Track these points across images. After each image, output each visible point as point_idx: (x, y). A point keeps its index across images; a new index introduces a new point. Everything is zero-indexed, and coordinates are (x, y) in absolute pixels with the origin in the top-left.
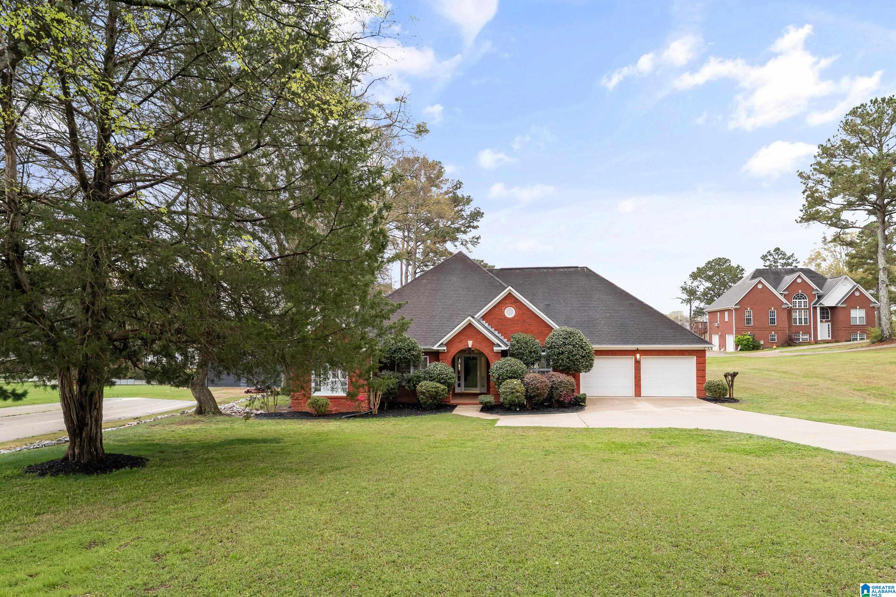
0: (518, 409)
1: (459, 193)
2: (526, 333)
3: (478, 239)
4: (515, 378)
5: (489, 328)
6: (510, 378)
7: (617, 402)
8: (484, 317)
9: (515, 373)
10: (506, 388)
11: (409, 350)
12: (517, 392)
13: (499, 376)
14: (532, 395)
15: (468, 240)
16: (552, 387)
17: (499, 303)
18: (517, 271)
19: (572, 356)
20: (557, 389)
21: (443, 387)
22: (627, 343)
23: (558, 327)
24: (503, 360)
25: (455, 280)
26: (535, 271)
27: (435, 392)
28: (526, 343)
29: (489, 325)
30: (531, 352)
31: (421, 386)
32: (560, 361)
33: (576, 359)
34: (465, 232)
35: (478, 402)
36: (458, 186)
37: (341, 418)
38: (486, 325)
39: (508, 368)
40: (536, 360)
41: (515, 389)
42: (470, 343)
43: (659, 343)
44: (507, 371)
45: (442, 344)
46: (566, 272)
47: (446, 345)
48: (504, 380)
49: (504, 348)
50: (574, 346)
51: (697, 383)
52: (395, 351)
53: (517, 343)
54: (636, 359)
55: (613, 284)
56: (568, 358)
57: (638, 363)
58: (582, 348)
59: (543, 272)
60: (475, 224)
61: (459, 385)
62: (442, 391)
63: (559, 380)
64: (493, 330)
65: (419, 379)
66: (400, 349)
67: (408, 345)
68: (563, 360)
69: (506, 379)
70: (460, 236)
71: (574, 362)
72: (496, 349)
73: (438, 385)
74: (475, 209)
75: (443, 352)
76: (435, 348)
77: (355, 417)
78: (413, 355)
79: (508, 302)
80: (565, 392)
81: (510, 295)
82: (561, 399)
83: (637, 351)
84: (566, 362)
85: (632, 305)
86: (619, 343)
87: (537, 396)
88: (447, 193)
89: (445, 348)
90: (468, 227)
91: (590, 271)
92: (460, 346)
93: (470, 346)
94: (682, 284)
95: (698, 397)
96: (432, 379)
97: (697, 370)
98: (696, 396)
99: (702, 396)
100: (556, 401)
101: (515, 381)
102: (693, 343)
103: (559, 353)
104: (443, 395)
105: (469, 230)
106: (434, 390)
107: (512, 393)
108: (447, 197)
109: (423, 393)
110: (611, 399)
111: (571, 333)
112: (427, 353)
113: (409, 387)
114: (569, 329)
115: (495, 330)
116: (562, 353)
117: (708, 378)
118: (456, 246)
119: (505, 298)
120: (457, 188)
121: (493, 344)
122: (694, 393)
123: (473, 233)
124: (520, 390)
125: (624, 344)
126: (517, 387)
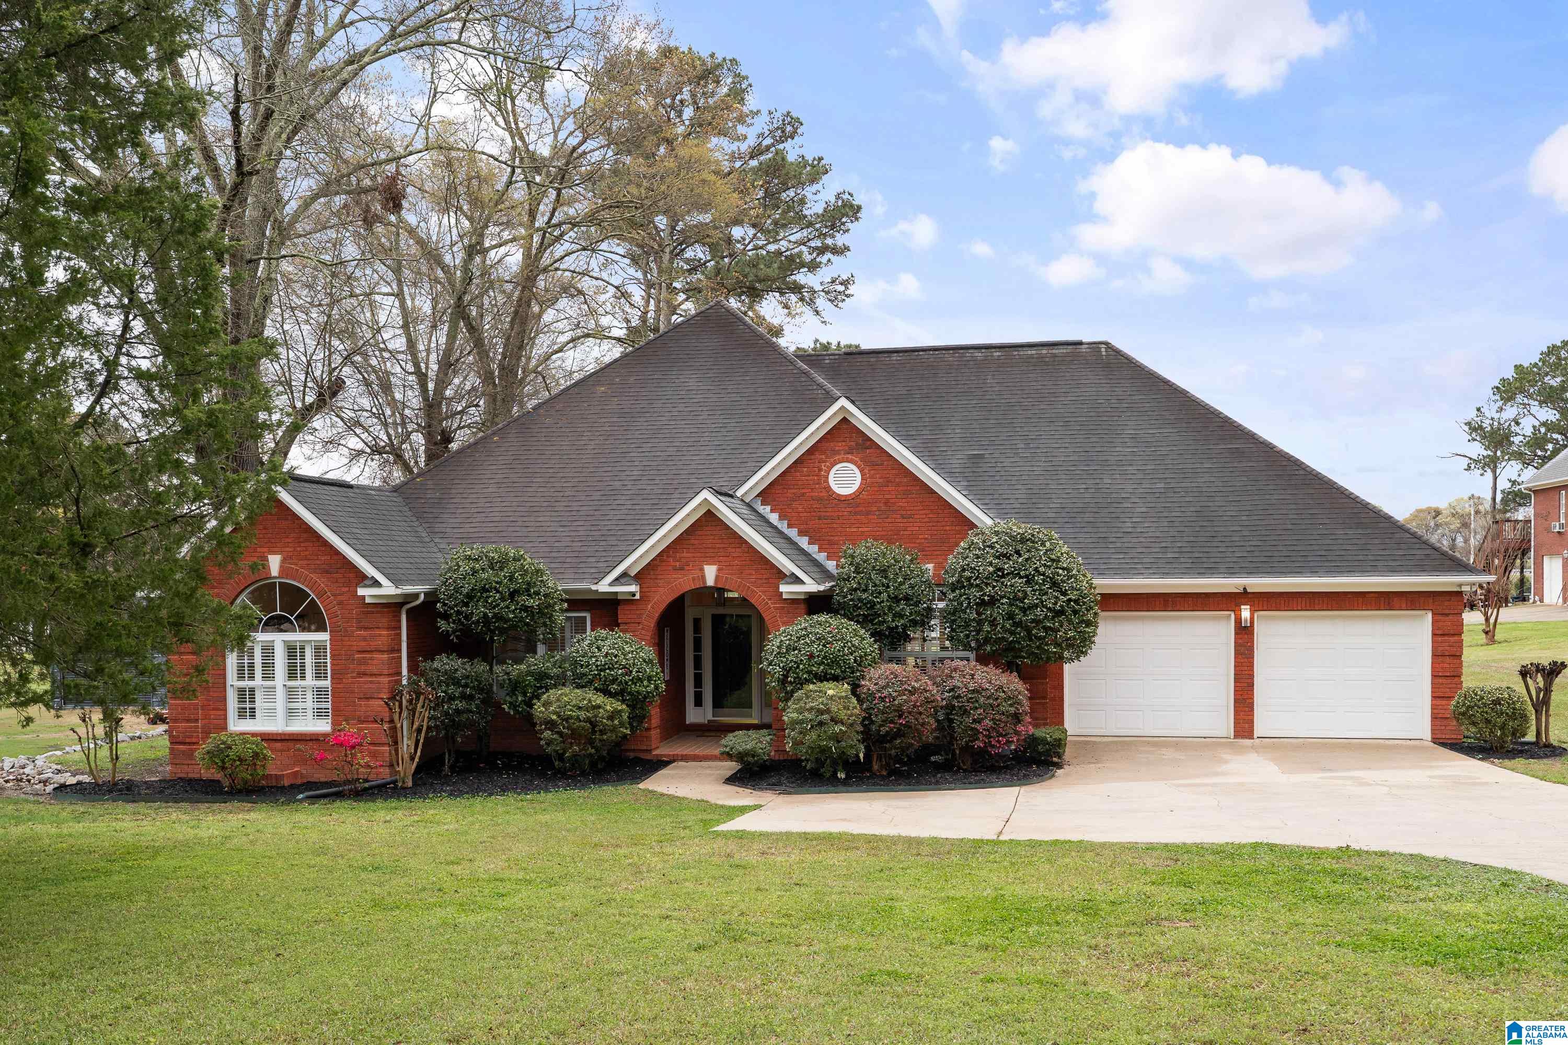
0: (841, 775)
1: (792, 151)
2: (890, 542)
3: (845, 283)
4: (835, 678)
5: (783, 526)
6: (823, 678)
7: (1169, 754)
8: (766, 495)
9: (835, 662)
10: (800, 711)
11: (513, 595)
12: (835, 721)
13: (787, 671)
14: (884, 730)
15: (818, 287)
16: (950, 708)
17: (810, 451)
18: (895, 357)
19: (1024, 610)
20: (966, 712)
21: (611, 705)
22: (1211, 571)
23: (989, 522)
24: (803, 622)
25: (692, 384)
26: (948, 356)
27: (588, 720)
28: (883, 572)
29: (781, 518)
30: (896, 600)
31: (547, 704)
32: (986, 627)
33: (1037, 622)
34: (813, 267)
35: (717, 752)
36: (789, 128)
37: (292, 800)
38: (774, 518)
39: (815, 648)
40: (914, 623)
41: (828, 711)
42: (710, 574)
43: (1314, 572)
44: (811, 656)
45: (624, 575)
46: (1041, 357)
47: (639, 578)
48: (800, 683)
49: (811, 586)
50: (1029, 580)
51: (1434, 697)
52: (470, 596)
53: (857, 572)
54: (1238, 621)
55: (1183, 393)
56: (1011, 616)
57: (1244, 634)
58: (1055, 584)
59: (974, 359)
60: (840, 240)
61: (698, 702)
62: (611, 718)
63: (972, 686)
64: (793, 533)
65: (543, 681)
66: (484, 590)
67: (511, 578)
68: (993, 623)
69: (808, 681)
70: (802, 277)
71: (1029, 631)
72: (786, 589)
73: (599, 699)
74: (838, 197)
75: (629, 601)
76: (604, 587)
77: (339, 795)
78: (525, 608)
79: (839, 446)
80: (988, 722)
81: (844, 424)
82: (979, 744)
83: (1244, 596)
84: (1007, 630)
85: (1238, 454)
86: (1186, 573)
87: (899, 734)
88: (756, 152)
89: (633, 588)
90: (822, 250)
91: (1118, 352)
92: (683, 583)
93: (710, 582)
94: (1472, 414)
95: (1435, 740)
96: (581, 682)
97: (1435, 655)
98: (1428, 735)
99: (1448, 736)
100: (961, 749)
101: (831, 689)
102: (1420, 568)
103: (982, 603)
104: (614, 729)
105: (824, 259)
106: (583, 715)
107: (821, 724)
108: (754, 163)
109: (551, 725)
110: (1155, 745)
111: (1023, 540)
112: (577, 602)
113: (513, 705)
114: (1018, 529)
115: (801, 533)
116: (993, 601)
117: (1469, 682)
118: (786, 306)
119: (831, 435)
120: (784, 138)
121: (780, 575)
122: (1423, 728)
123: (836, 267)
124: (843, 715)
125: (1201, 574)
126: (834, 708)
